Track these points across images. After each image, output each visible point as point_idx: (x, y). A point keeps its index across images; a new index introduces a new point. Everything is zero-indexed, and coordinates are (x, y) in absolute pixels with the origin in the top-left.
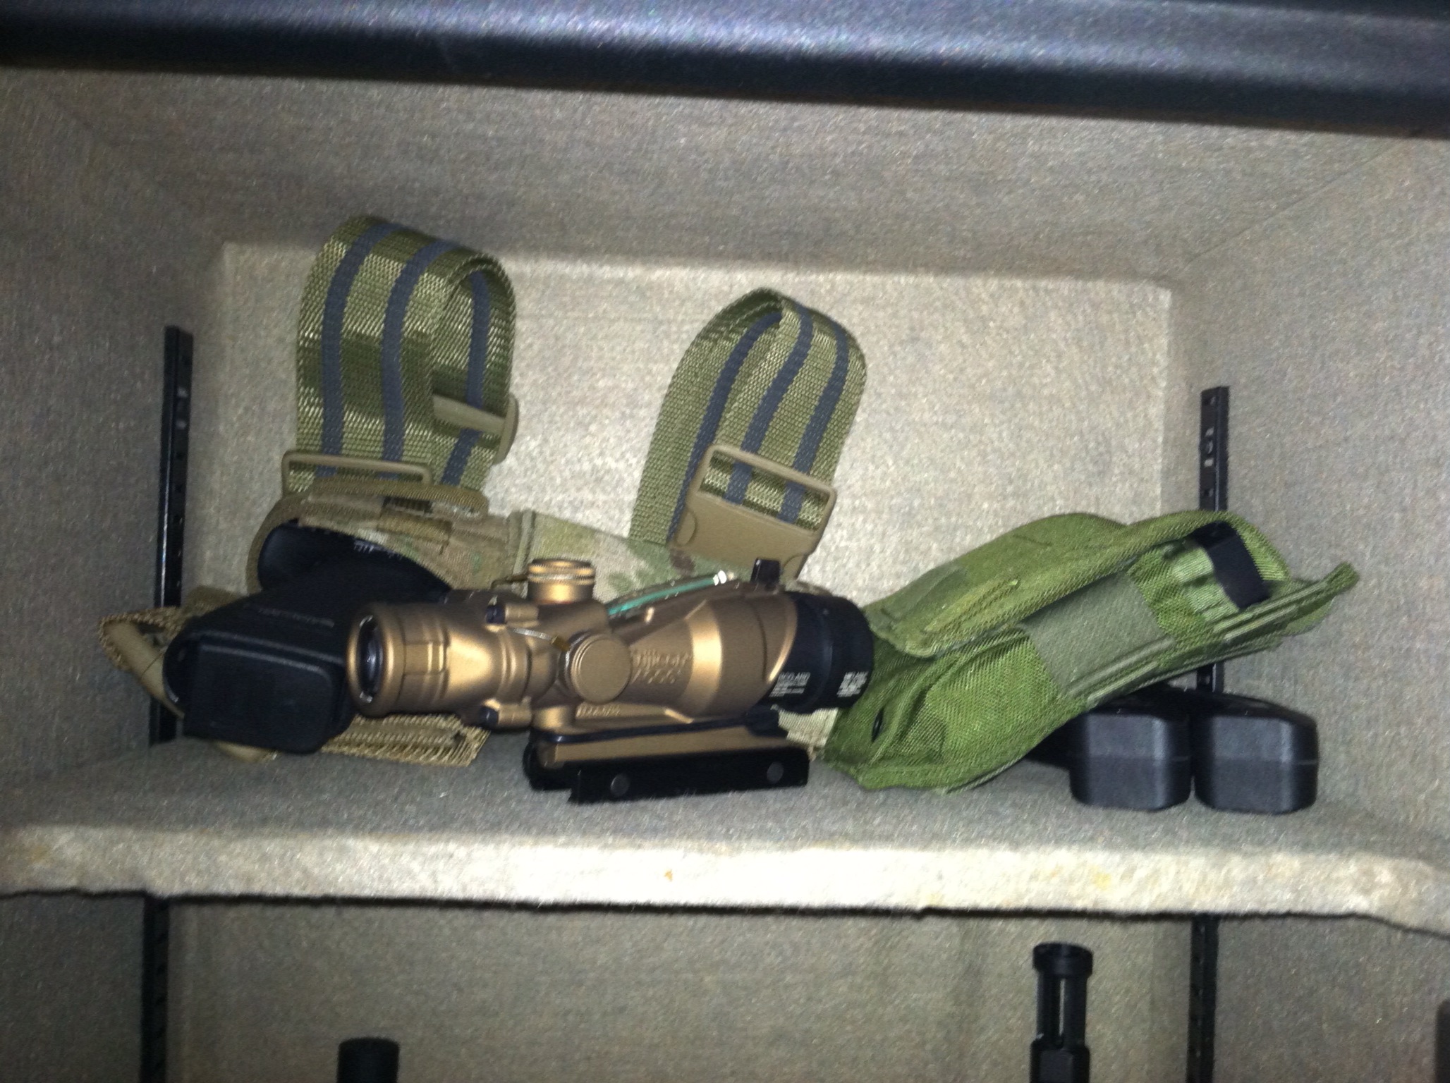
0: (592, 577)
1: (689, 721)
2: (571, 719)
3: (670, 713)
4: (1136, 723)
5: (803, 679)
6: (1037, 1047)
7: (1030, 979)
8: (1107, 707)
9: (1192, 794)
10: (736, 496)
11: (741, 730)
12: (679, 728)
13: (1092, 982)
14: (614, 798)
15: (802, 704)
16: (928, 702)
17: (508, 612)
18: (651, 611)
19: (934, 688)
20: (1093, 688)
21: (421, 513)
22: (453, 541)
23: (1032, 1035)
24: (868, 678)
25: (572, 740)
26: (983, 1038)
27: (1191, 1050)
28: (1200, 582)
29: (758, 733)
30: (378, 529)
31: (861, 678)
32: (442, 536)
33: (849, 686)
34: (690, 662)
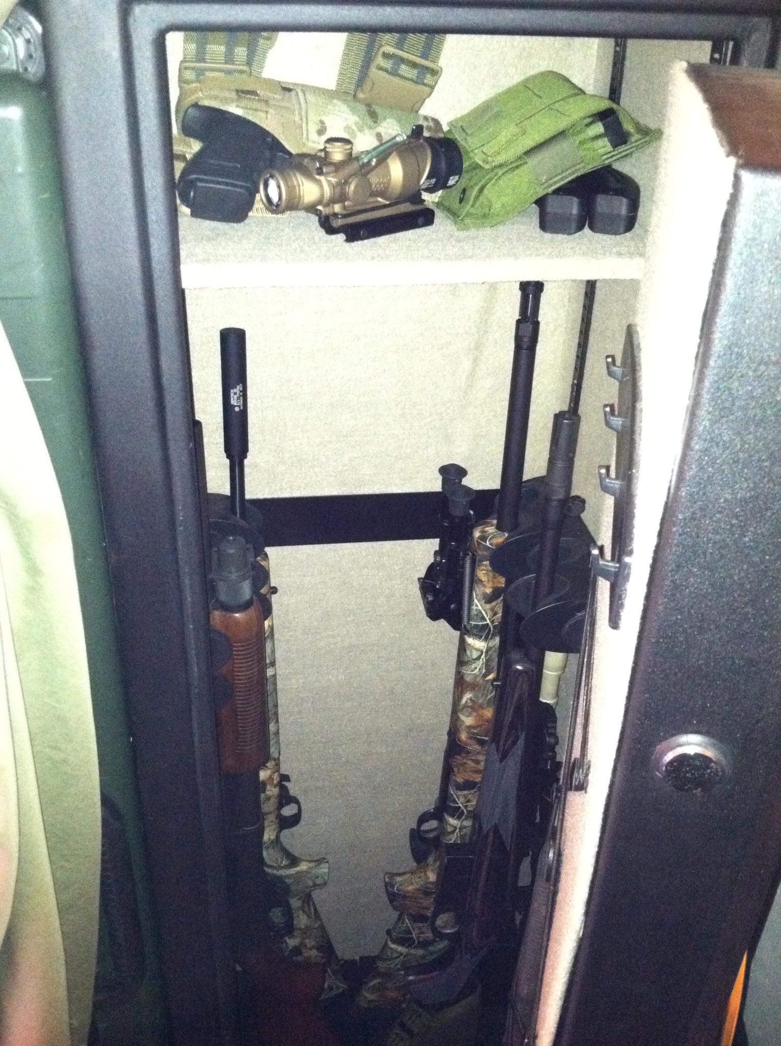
0: (352, 148)
1: (388, 203)
2: (344, 208)
3: (380, 199)
4: (566, 199)
5: (433, 181)
6: (518, 322)
7: (518, 294)
8: (557, 192)
9: (587, 226)
10: (394, 73)
11: (408, 204)
12: (385, 206)
13: (542, 295)
14: (362, 239)
15: (430, 190)
16: (486, 191)
17: (324, 170)
18: (374, 160)
19: (487, 186)
20: (551, 186)
21: (253, 97)
22: (271, 111)
23: (517, 316)
24: (459, 178)
25: (345, 216)
26: (495, 316)
27: (583, 319)
28: (597, 137)
29: (413, 203)
30: (237, 106)
31: (457, 178)
32: (265, 108)
33: (451, 182)
34: (390, 180)
